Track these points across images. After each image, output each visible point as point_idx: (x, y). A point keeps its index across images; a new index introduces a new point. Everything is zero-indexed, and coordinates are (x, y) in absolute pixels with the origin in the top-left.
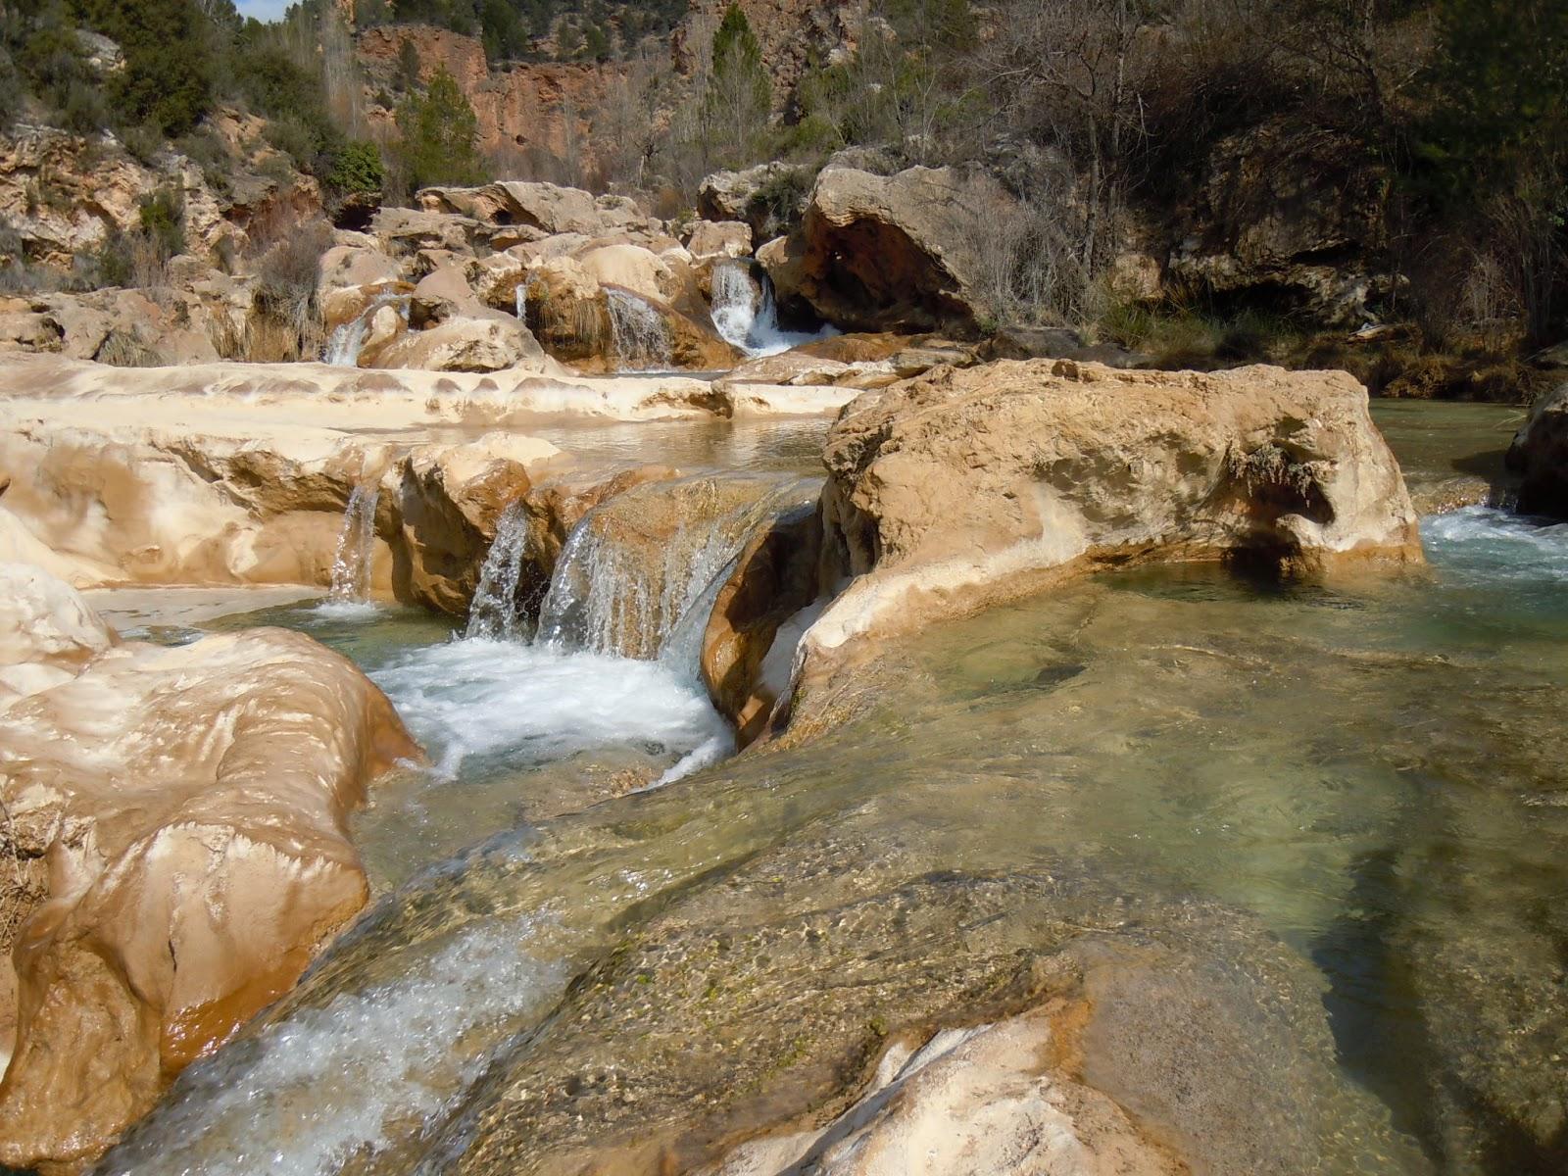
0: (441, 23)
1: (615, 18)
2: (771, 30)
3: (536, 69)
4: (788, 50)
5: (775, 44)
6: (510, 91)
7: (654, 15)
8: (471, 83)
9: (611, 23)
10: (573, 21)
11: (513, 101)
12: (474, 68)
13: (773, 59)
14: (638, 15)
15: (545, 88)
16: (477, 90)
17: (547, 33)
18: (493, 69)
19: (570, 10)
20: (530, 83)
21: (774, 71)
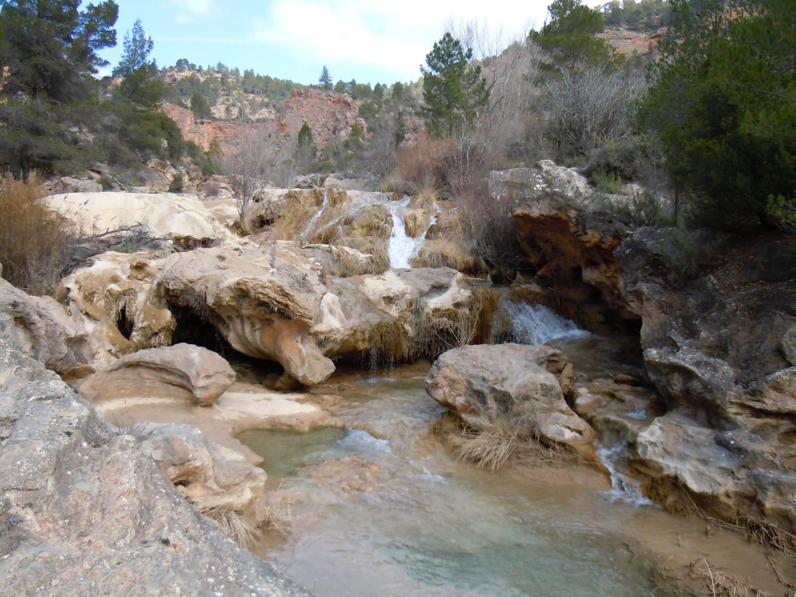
0: (175, 103)
1: (247, 100)
2: (319, 118)
3: (214, 124)
4: (326, 127)
5: (321, 124)
6: (203, 132)
7: (266, 100)
8: (187, 129)
9: (246, 103)
10: (228, 100)
11: (204, 137)
12: (189, 122)
13: (320, 130)
14: (259, 99)
15: (219, 132)
16: (189, 132)
17: (215, 105)
18: (196, 123)
19: (227, 95)
20: (211, 129)
21: (319, 134)
